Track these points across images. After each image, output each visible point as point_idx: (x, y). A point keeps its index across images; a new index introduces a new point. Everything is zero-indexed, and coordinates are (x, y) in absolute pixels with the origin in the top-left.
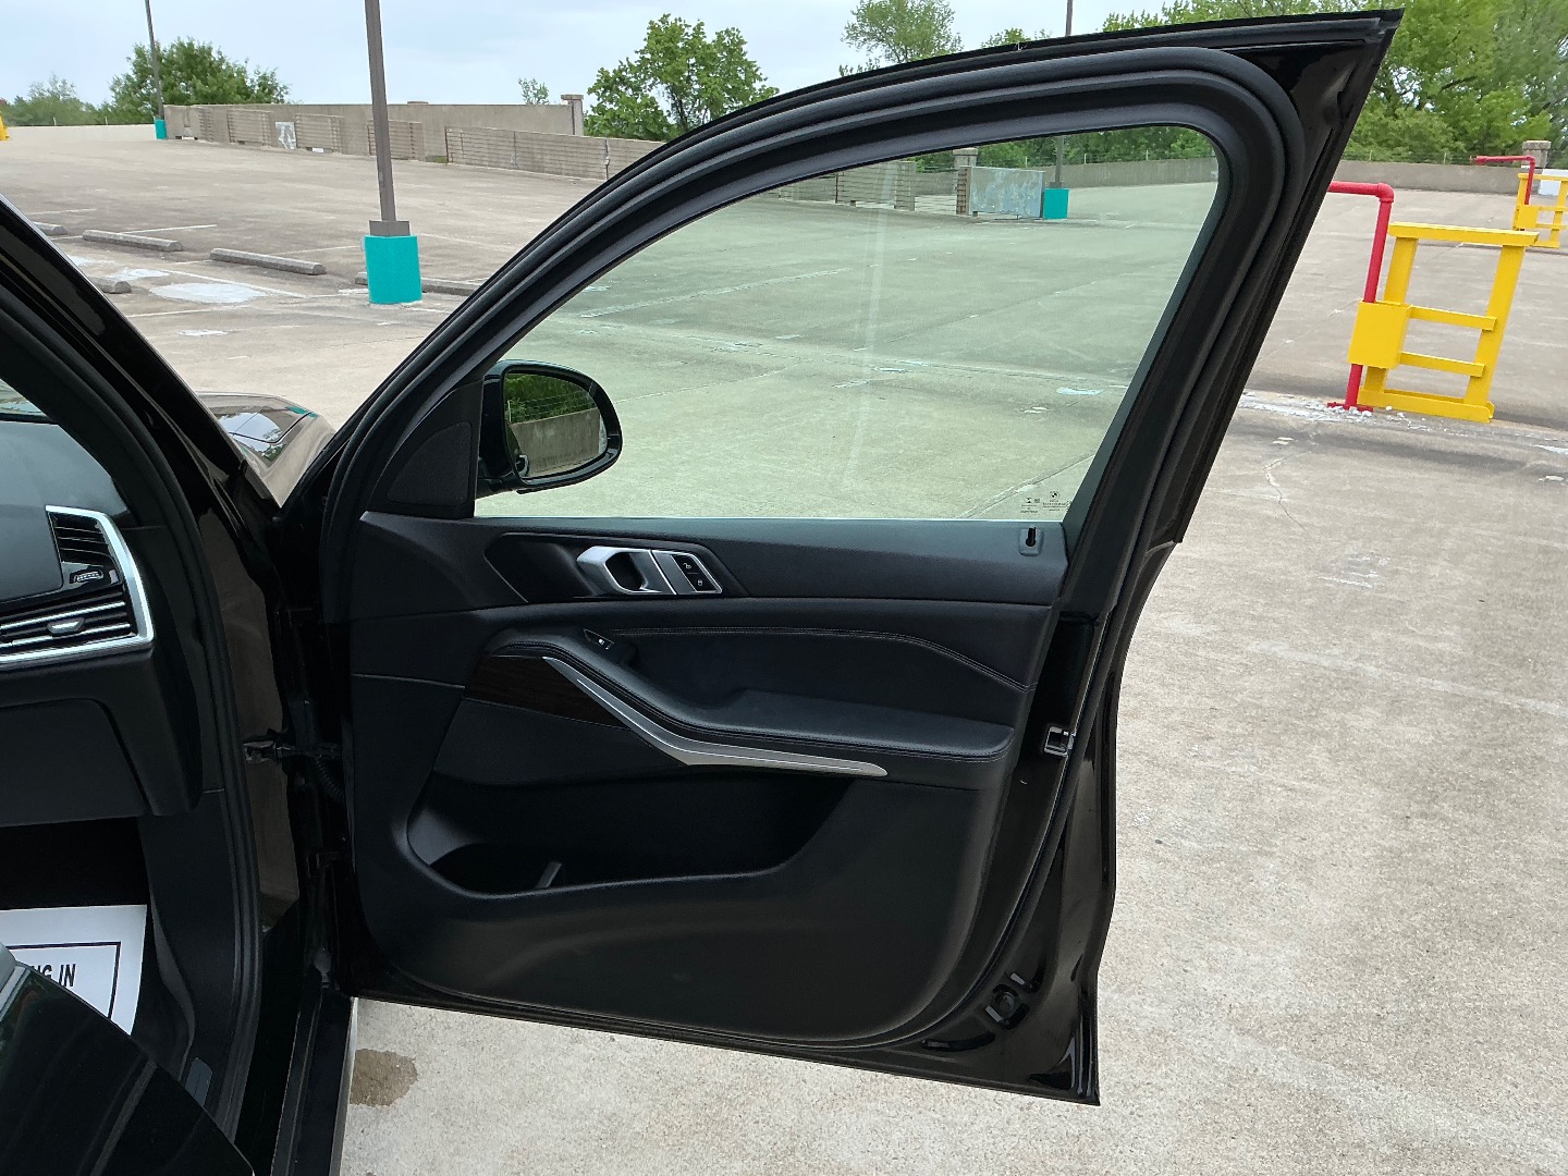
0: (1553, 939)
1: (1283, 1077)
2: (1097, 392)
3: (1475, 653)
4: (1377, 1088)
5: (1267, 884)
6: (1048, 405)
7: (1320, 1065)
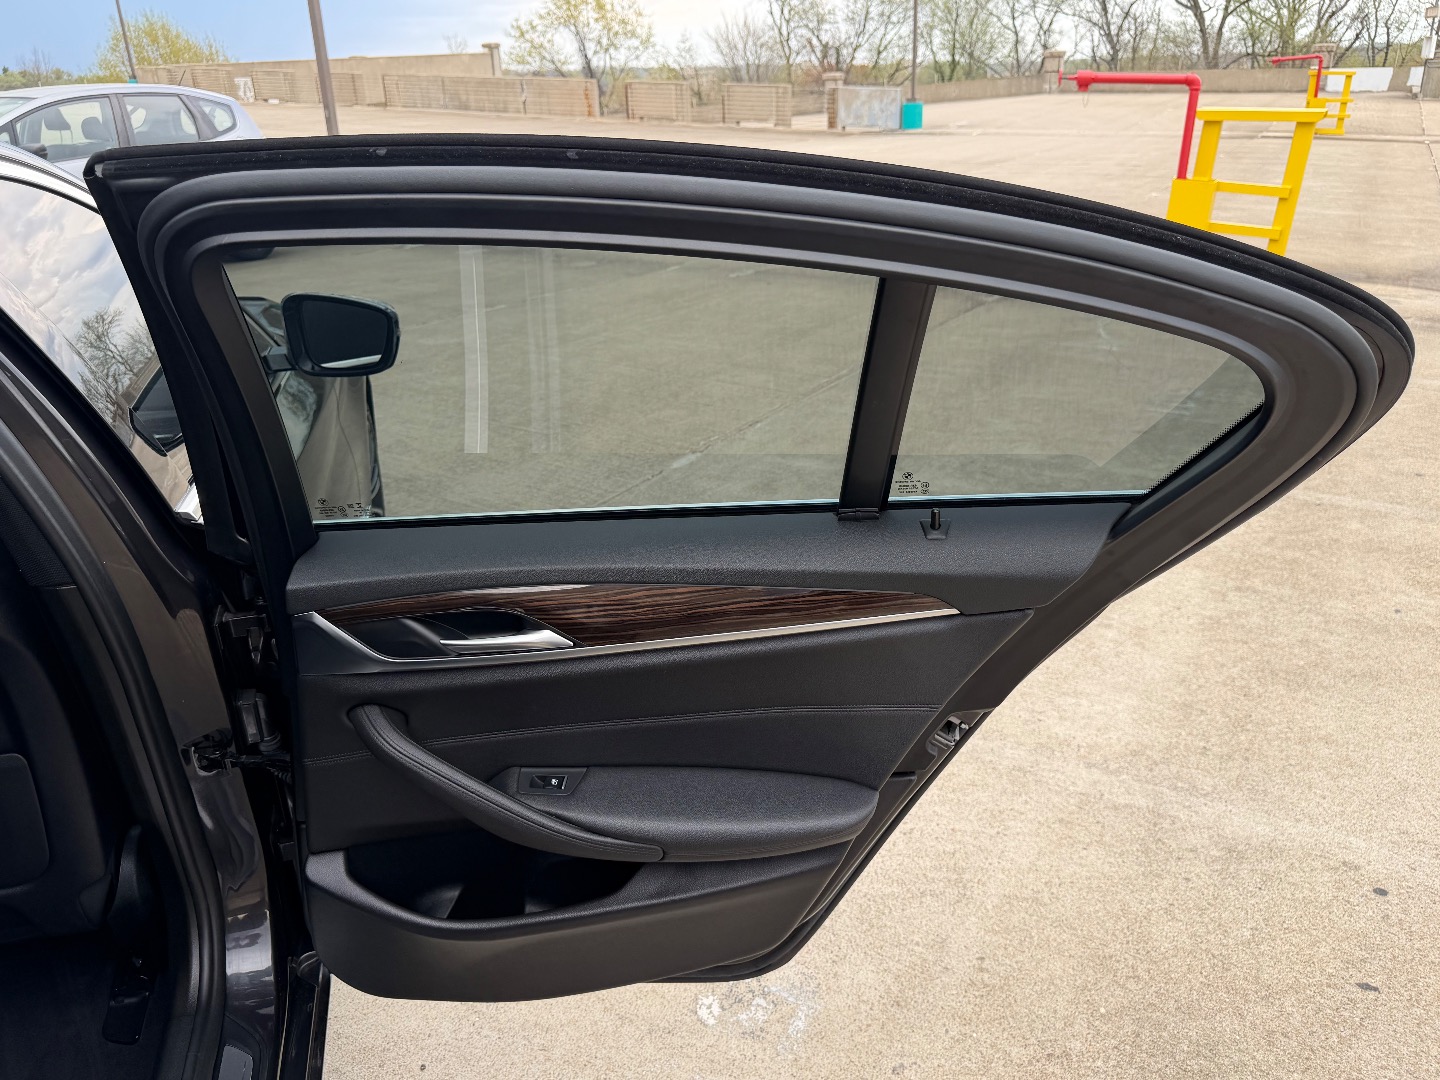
7: (1157, 788)
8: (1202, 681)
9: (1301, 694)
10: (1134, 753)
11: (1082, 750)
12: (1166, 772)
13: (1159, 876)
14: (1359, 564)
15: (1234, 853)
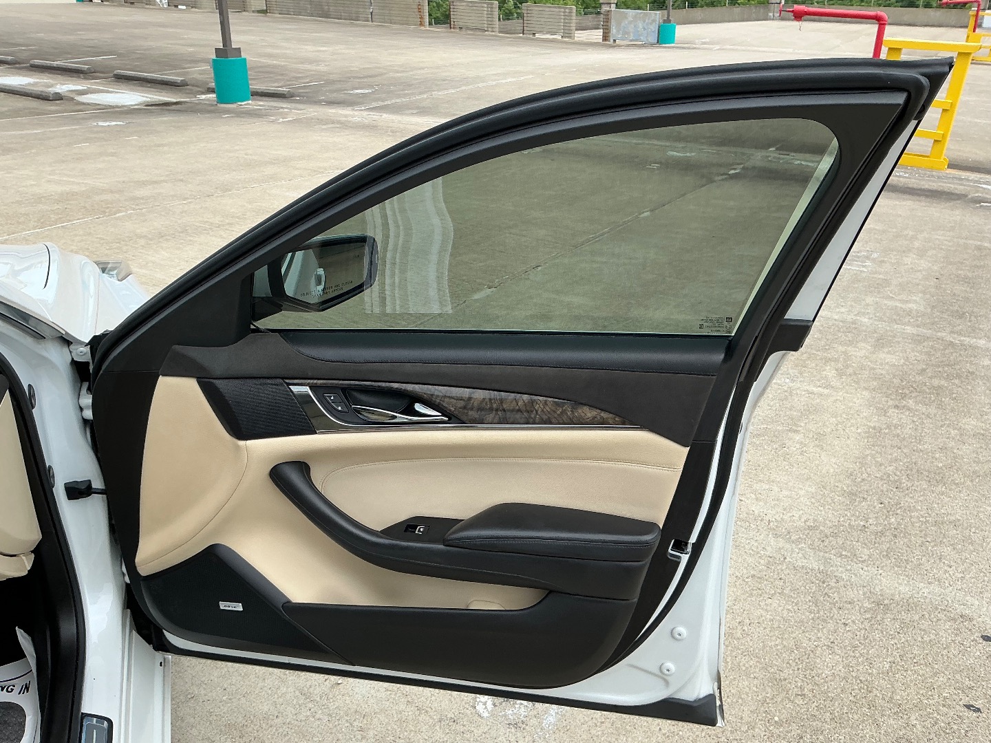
0: (977, 480)
1: (802, 562)
2: (693, 154)
3: (932, 310)
4: (862, 569)
5: (795, 449)
6: (660, 163)
7: (827, 555)
11: (772, 524)
12: (834, 543)
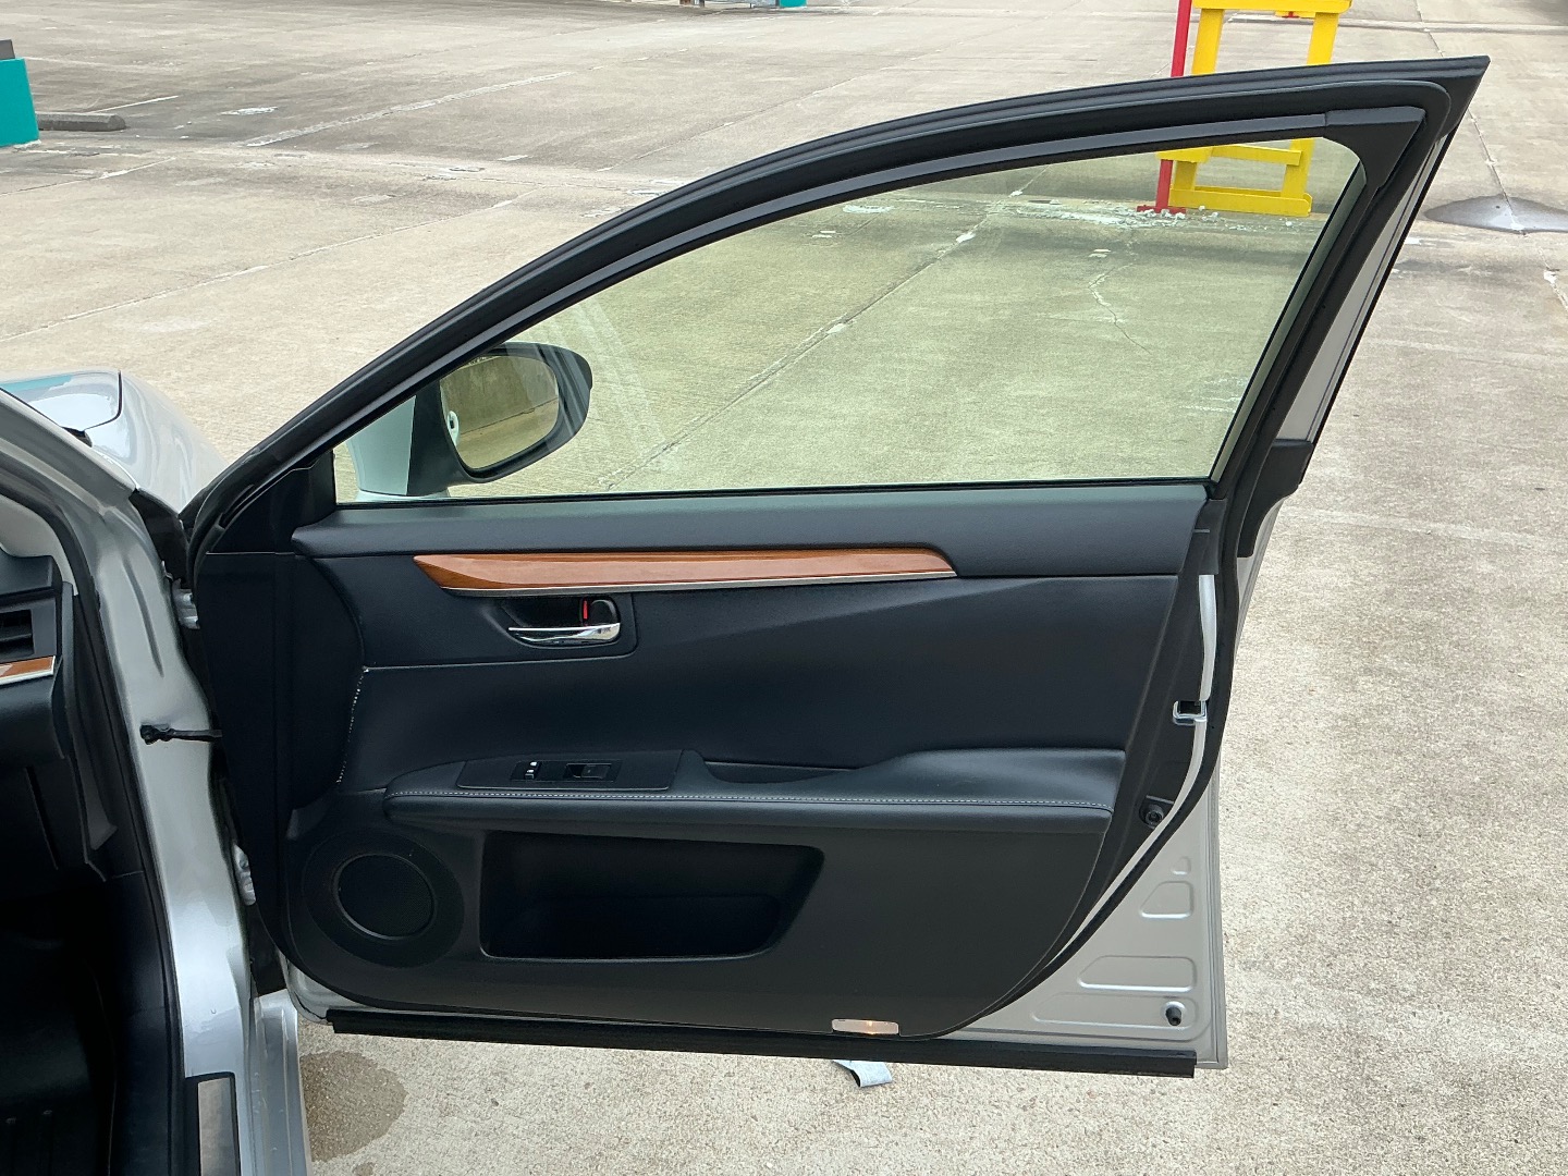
6: (836, 227)
8: (1359, 816)
9: (1489, 828)
10: (1302, 940)
12: (1350, 966)
13: (1382, 1137)
14: (1506, 624)
15: (1469, 1088)
